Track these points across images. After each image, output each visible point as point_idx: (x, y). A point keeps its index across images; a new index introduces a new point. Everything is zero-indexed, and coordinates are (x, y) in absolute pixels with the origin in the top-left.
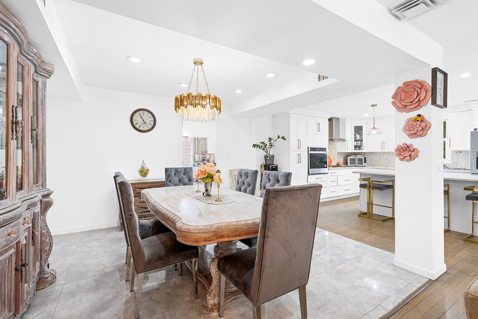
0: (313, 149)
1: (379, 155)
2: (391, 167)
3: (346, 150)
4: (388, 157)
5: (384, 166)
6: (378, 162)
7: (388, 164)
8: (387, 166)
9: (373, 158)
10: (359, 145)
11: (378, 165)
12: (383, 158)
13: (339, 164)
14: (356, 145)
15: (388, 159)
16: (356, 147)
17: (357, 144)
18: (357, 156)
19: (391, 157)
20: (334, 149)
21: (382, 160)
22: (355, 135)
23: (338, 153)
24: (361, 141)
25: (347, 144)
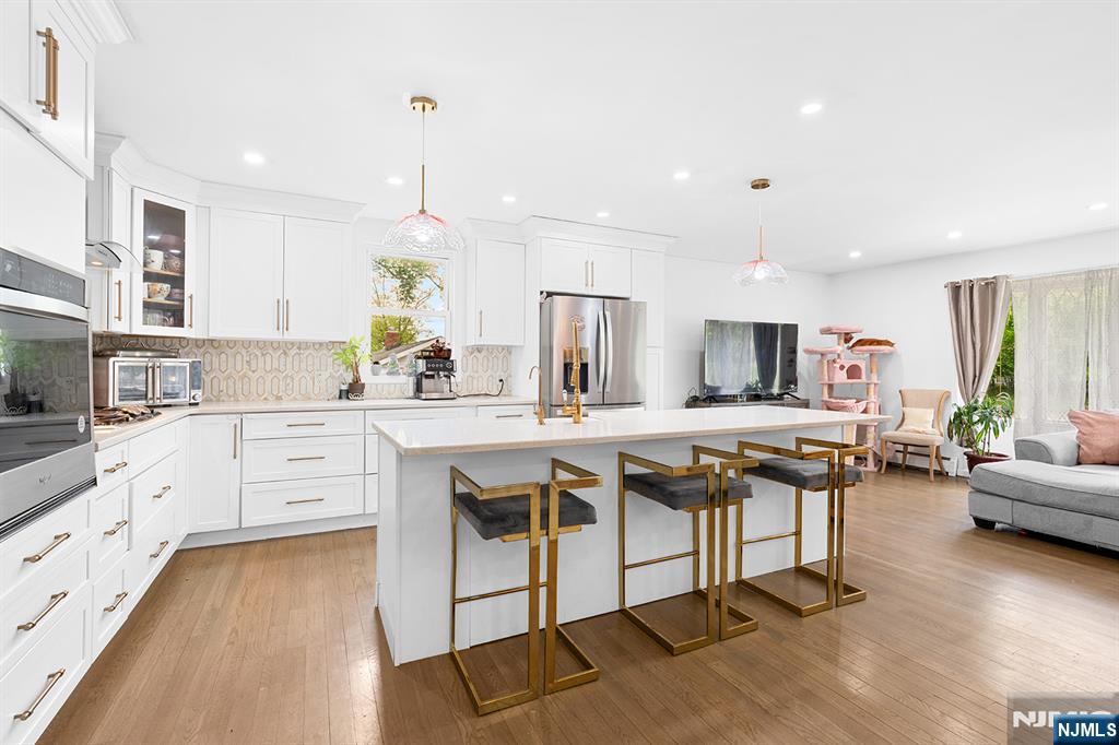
1: (244, 352)
2: (295, 399)
4: (282, 360)
5: (265, 399)
6: (239, 385)
8: (279, 398)
9: (215, 365)
11: (241, 397)
12: (261, 365)
15: (282, 368)
21: (257, 375)
25: (115, 287)
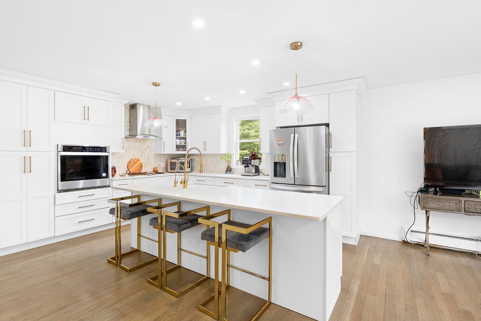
0: (67, 148)
3: (163, 151)
7: (214, 168)
10: (183, 144)
13: (156, 170)
14: (178, 144)
16: (178, 147)
17: (180, 144)
18: (179, 158)
19: (217, 160)
20: (148, 149)
22: (177, 131)
23: (156, 155)
24: (185, 138)
25: (163, 143)
